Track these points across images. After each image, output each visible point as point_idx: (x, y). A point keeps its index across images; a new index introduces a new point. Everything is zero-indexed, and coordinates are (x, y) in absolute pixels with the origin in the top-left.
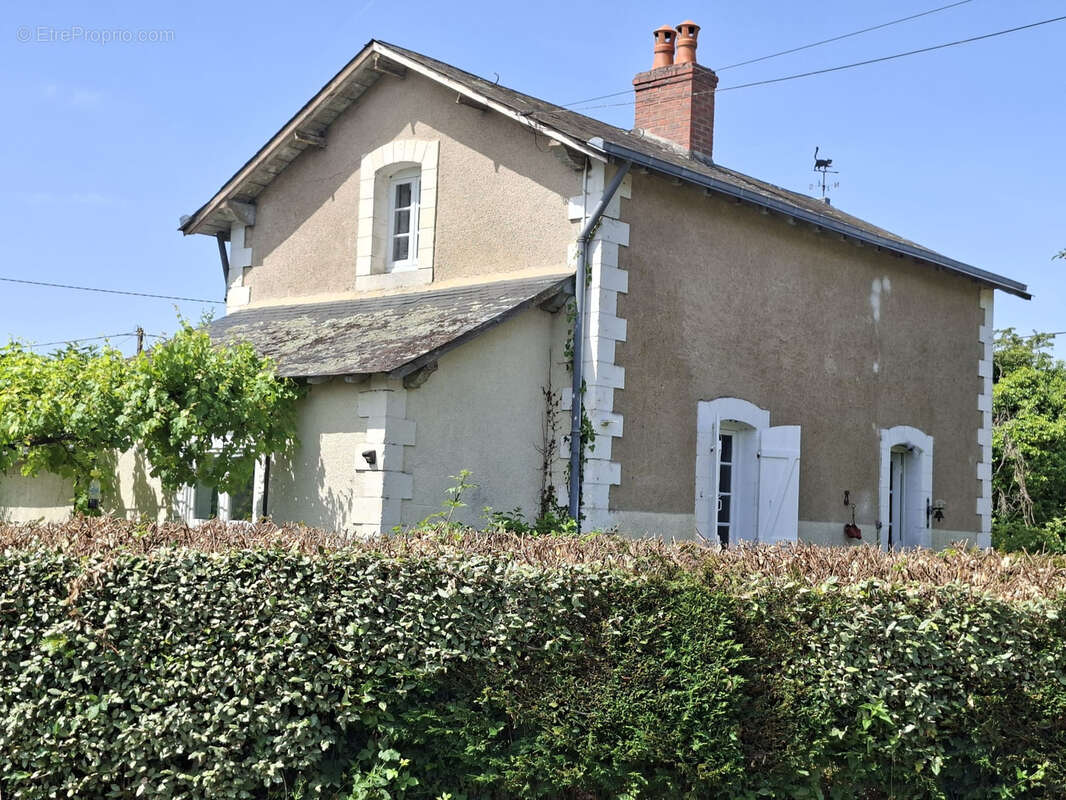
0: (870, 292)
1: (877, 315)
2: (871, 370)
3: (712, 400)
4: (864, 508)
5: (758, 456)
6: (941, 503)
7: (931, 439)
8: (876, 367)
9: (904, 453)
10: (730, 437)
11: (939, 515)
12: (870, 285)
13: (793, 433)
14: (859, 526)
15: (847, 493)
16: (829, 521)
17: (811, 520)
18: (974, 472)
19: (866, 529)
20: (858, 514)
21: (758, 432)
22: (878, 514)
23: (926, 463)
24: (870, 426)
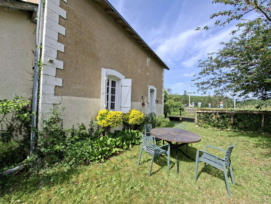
0: (147, 60)
1: (148, 64)
2: (147, 74)
3: (107, 68)
4: (145, 100)
5: (122, 86)
6: (158, 99)
7: (156, 89)
8: (148, 74)
9: (152, 91)
10: (115, 82)
11: (158, 102)
12: (147, 59)
13: (130, 80)
14: (145, 103)
15: (142, 97)
16: (138, 102)
17: (135, 102)
18: (162, 95)
19: (146, 104)
20: (144, 101)
21: (121, 80)
22: (148, 101)
23: (155, 93)
24: (147, 85)
